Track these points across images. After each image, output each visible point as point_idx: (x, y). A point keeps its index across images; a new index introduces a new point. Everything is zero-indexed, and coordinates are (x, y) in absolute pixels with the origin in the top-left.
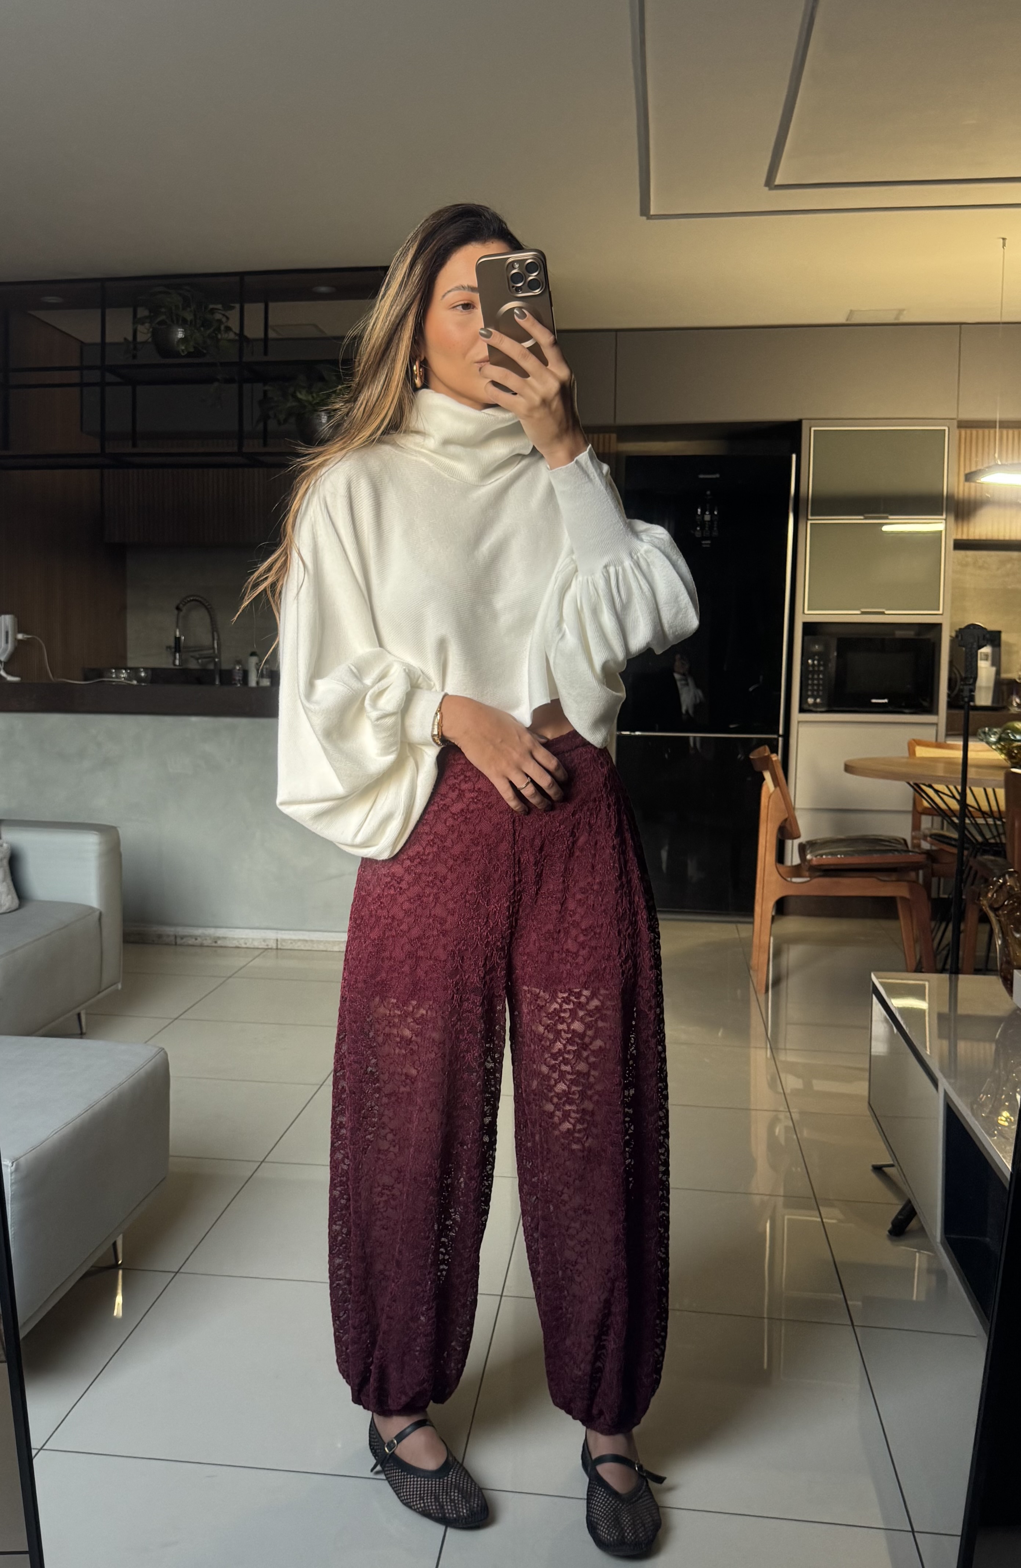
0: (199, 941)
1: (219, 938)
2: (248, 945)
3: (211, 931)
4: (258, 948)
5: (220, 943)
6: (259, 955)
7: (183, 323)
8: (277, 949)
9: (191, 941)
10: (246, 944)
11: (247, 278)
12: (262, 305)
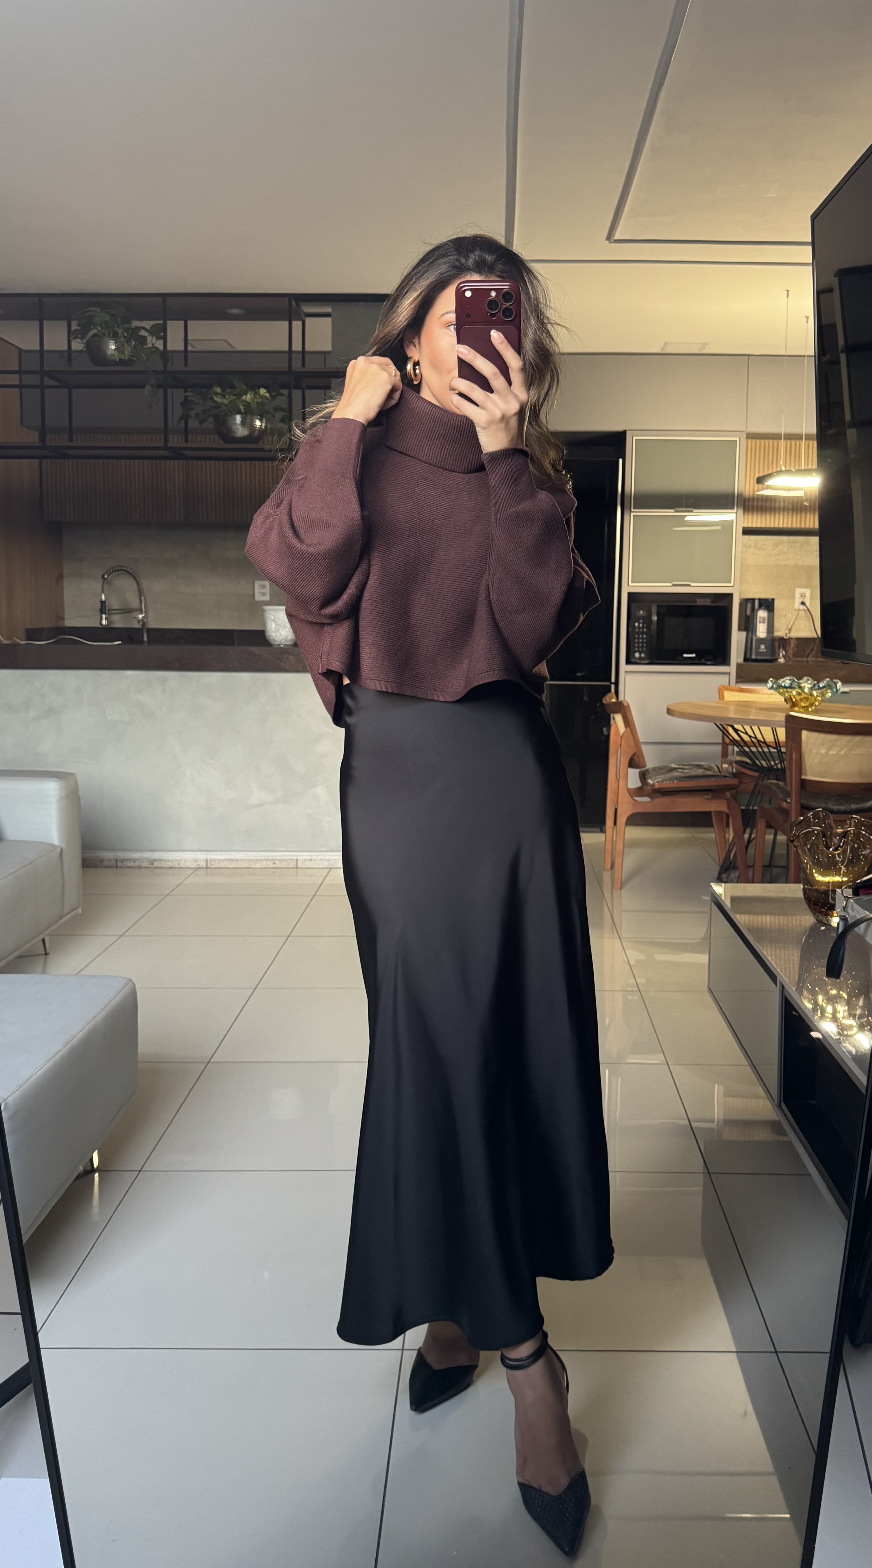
0: (137, 863)
1: (155, 860)
3: (148, 855)
5: (156, 864)
6: (192, 874)
7: (113, 337)
9: (131, 864)
10: (179, 864)
11: (169, 299)
12: (181, 323)
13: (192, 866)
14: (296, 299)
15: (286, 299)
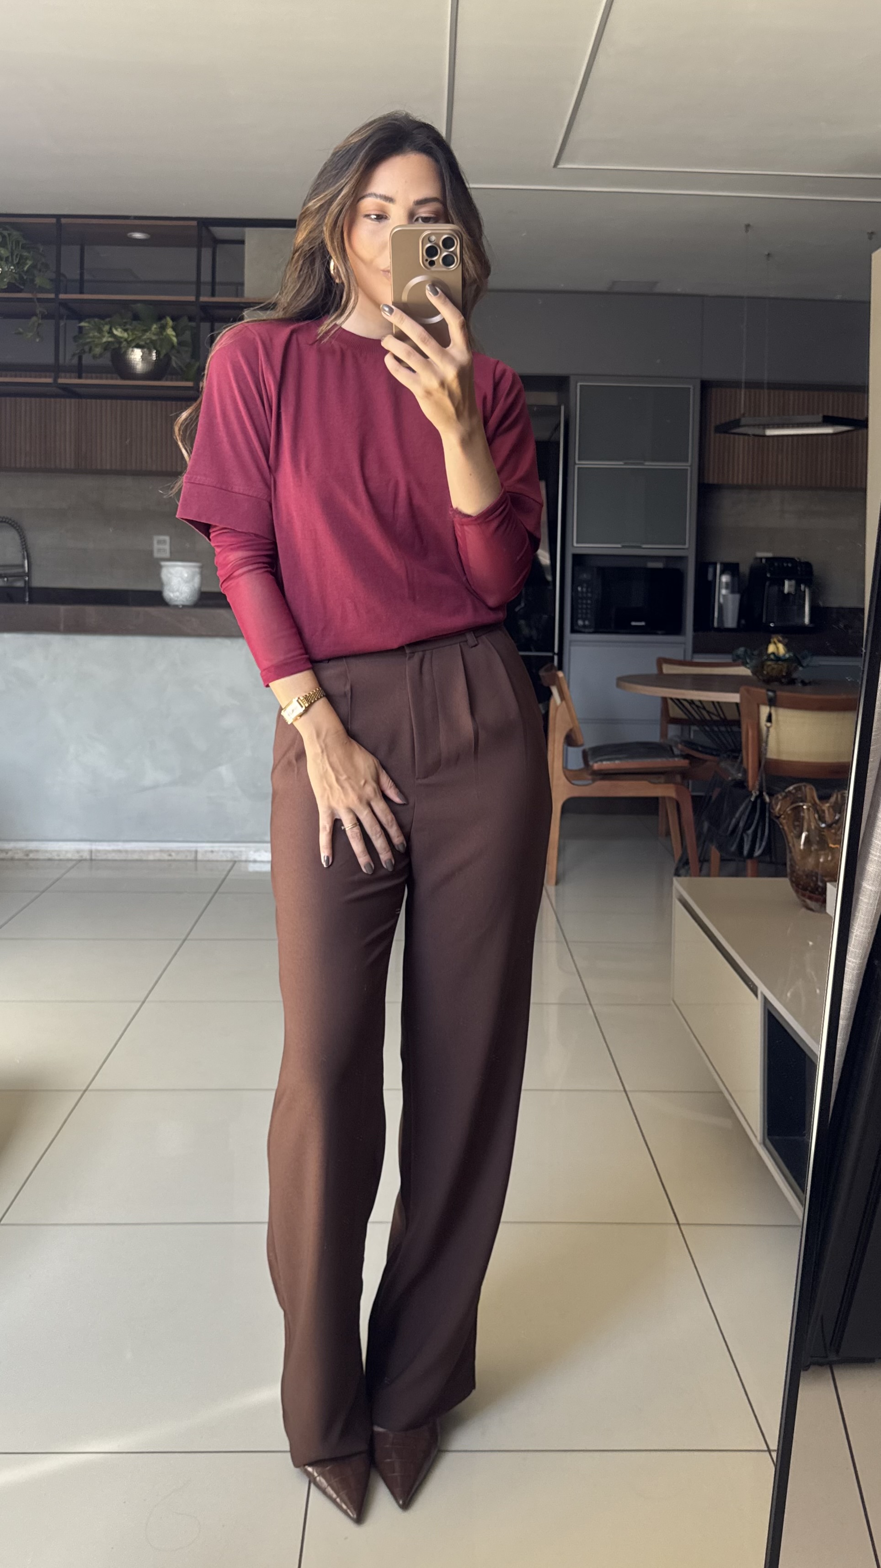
0: (10, 855)
1: (31, 851)
2: (62, 857)
3: (22, 845)
4: (71, 860)
5: (31, 856)
6: (72, 867)
8: (91, 860)
10: (59, 856)
11: (63, 221)
12: (77, 248)
13: (74, 858)
14: (206, 223)
15: (195, 223)
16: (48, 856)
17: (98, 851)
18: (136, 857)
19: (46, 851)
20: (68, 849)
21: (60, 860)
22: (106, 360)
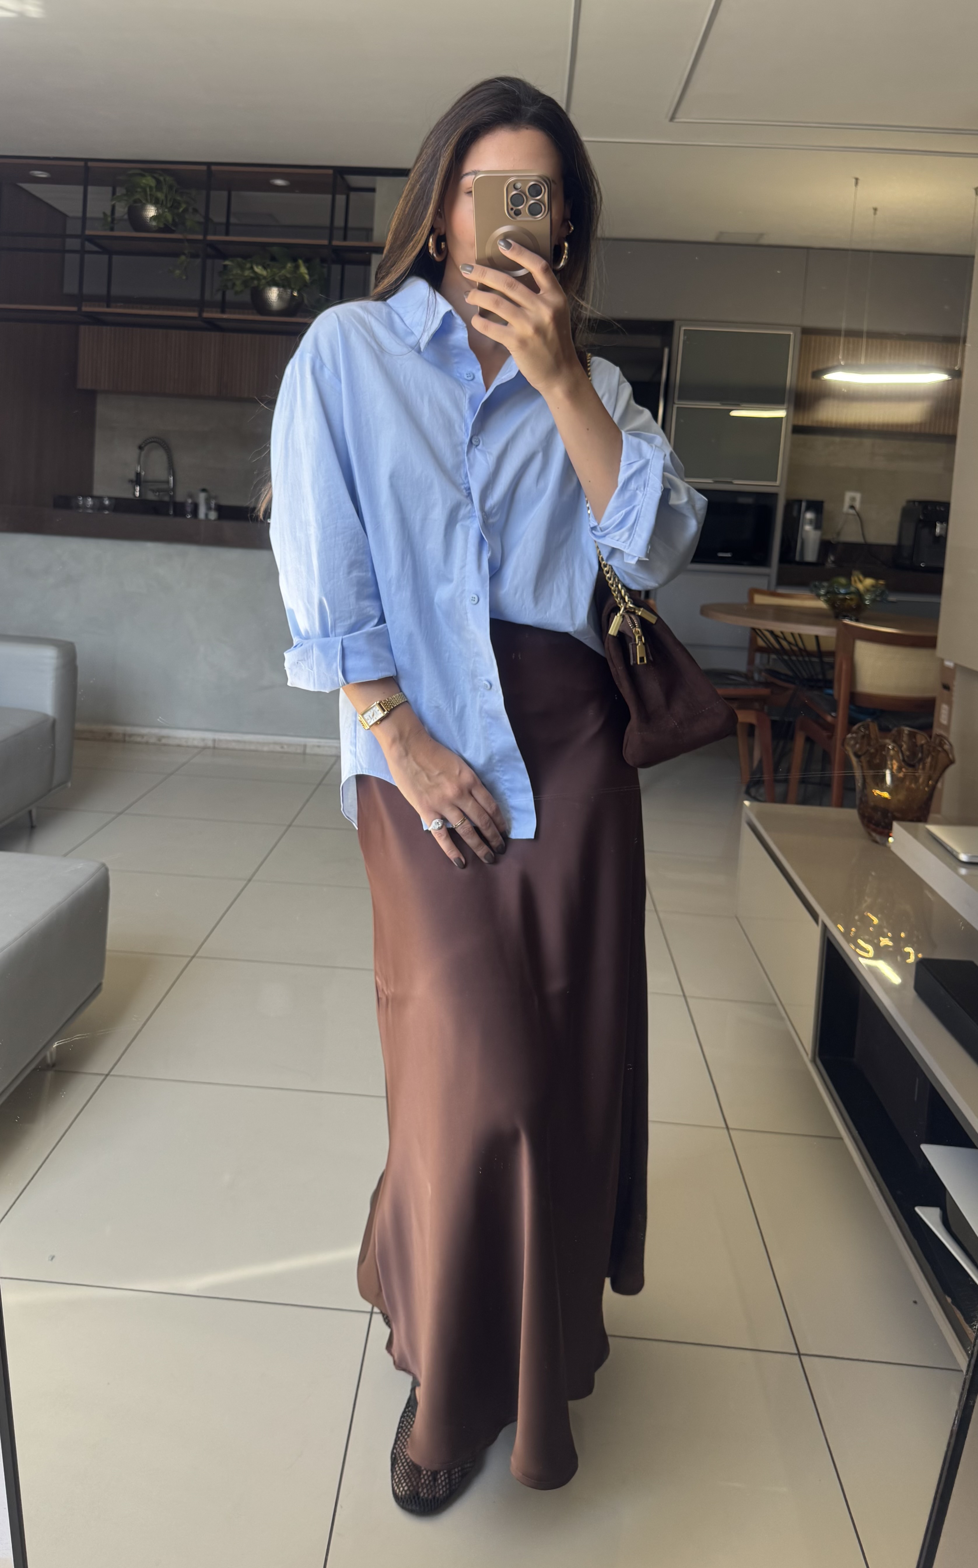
0: (145, 739)
1: (163, 737)
2: (190, 743)
3: (155, 731)
4: (197, 747)
5: (164, 741)
6: (198, 753)
7: (156, 202)
8: (214, 748)
9: (139, 739)
10: (186, 742)
11: (214, 168)
12: (225, 194)
13: (199, 745)
14: (342, 172)
15: (331, 172)
16: (177, 742)
17: (220, 741)
18: (253, 747)
19: (176, 738)
20: (195, 737)
21: (188, 747)
22: (246, 297)
